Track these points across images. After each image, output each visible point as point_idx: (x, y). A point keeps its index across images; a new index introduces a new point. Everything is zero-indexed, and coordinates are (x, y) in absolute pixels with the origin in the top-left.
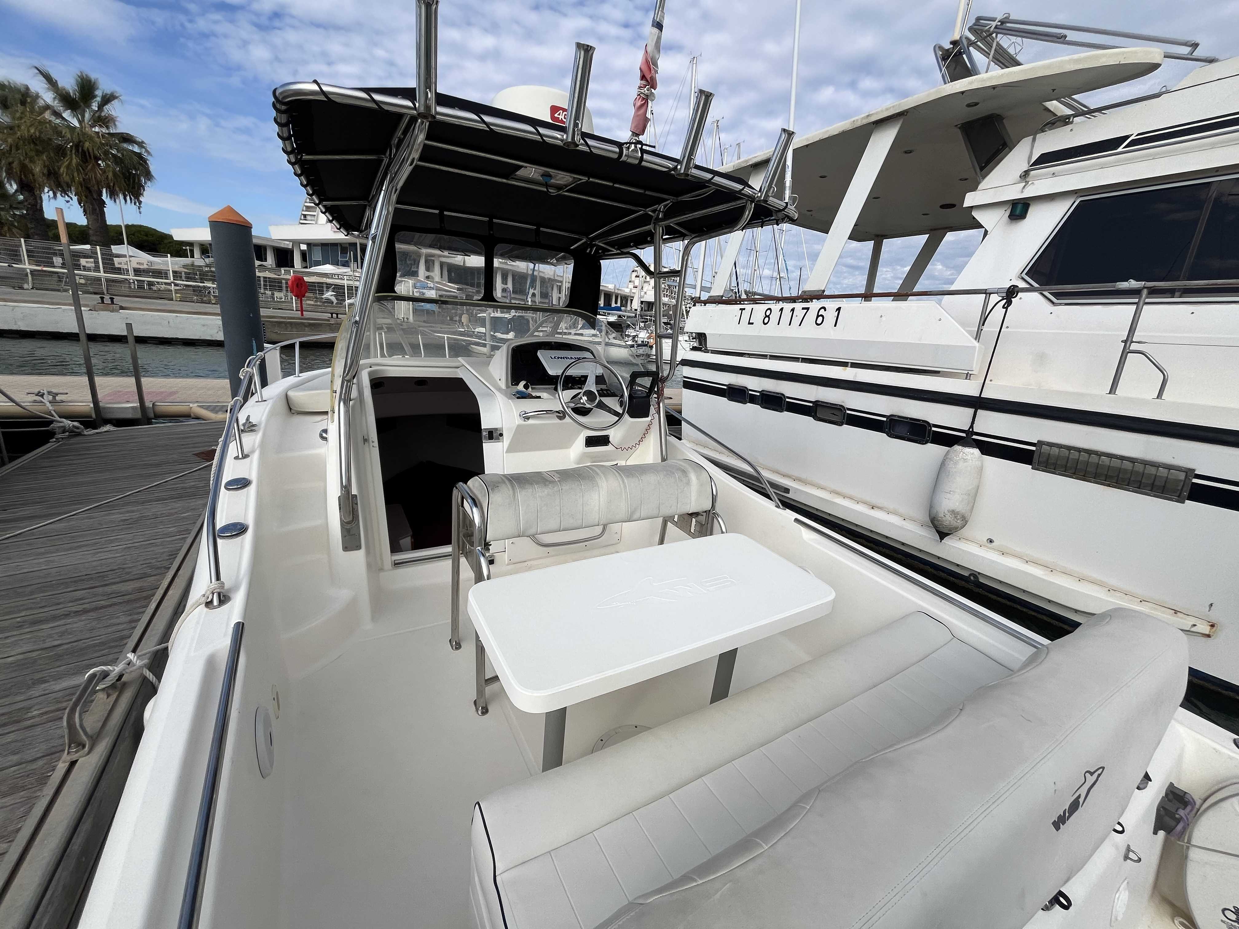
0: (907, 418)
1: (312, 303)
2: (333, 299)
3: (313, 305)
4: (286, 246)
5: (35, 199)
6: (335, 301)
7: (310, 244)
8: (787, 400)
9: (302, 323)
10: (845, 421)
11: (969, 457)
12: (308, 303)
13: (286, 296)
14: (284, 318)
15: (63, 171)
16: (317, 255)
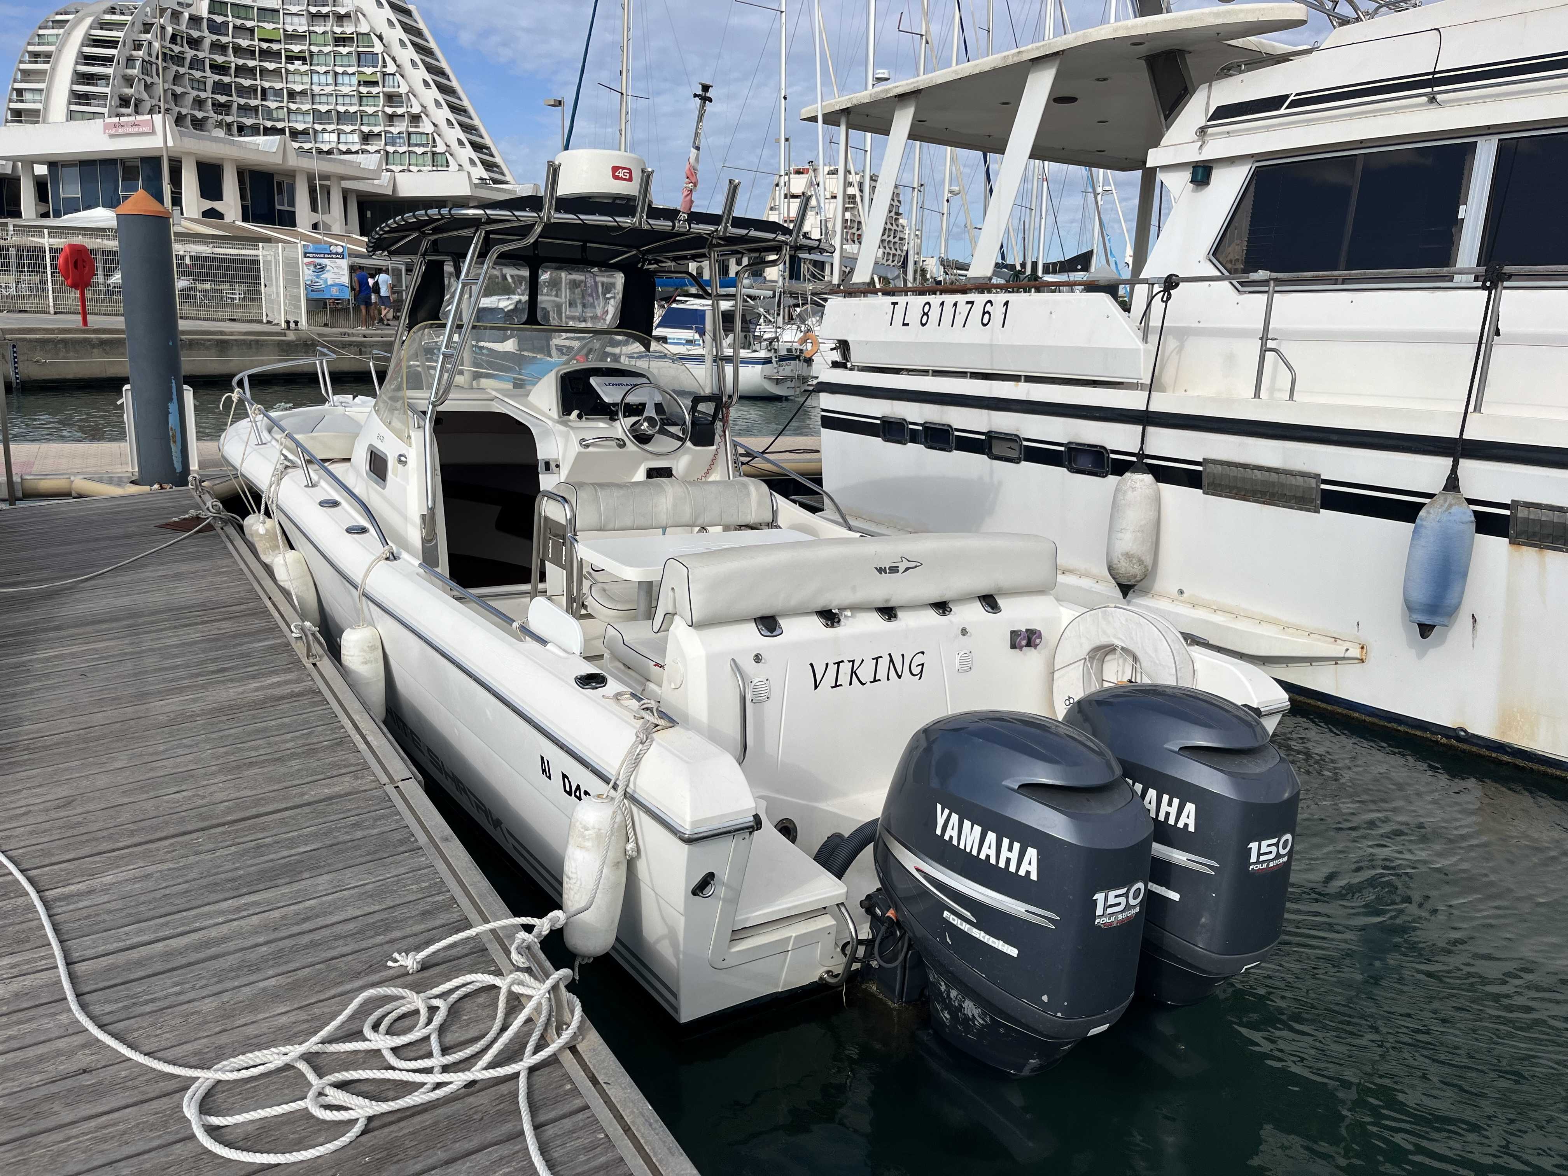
0: (1084, 445)
7: (53, 165)
8: (956, 433)
9: (86, 340)
10: (1022, 456)
11: (1138, 485)
14: (52, 331)
16: (71, 190)
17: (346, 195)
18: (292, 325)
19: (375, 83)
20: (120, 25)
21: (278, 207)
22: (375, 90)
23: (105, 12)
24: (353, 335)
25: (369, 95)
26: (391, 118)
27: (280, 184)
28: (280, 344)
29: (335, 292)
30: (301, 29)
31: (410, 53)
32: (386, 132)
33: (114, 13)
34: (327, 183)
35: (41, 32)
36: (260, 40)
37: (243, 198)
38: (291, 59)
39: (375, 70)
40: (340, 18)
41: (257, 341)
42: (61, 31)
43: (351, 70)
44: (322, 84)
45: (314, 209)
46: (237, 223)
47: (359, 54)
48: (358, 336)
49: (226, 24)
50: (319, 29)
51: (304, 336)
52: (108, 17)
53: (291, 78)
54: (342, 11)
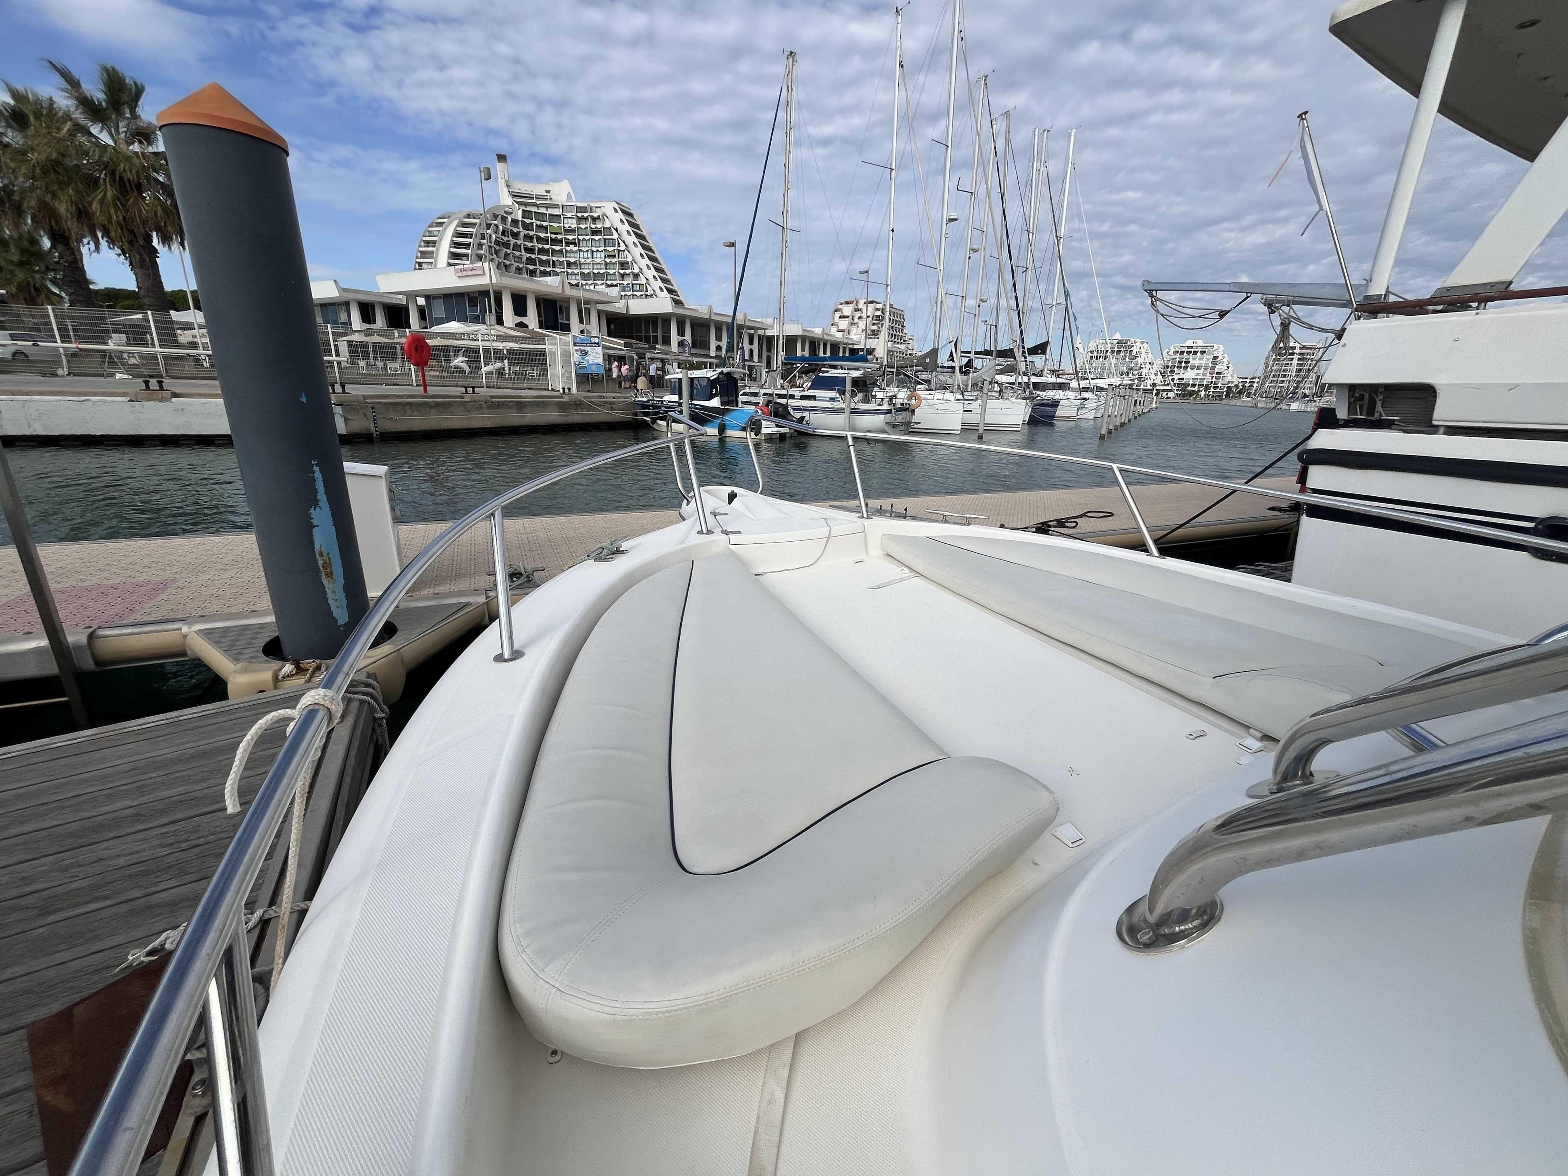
1: (437, 374)
2: (465, 366)
3: (438, 377)
4: (399, 302)
5: (73, 253)
6: (468, 370)
7: (428, 297)
9: (425, 403)
12: (432, 374)
13: (403, 367)
14: (402, 397)
15: (96, 208)
16: (439, 310)
17: (599, 312)
18: (567, 391)
19: (614, 256)
20: (473, 225)
21: (560, 321)
22: (614, 260)
23: (465, 218)
24: (607, 398)
25: (611, 263)
26: (623, 276)
27: (561, 307)
28: (558, 403)
29: (594, 369)
30: (574, 226)
31: (633, 238)
32: (620, 284)
33: (469, 218)
34: (588, 306)
35: (430, 229)
36: (551, 233)
37: (539, 315)
38: (568, 243)
39: (613, 248)
40: (595, 220)
41: (543, 402)
42: (441, 229)
43: (600, 249)
44: (584, 258)
45: (581, 321)
46: (535, 329)
47: (605, 240)
48: (609, 398)
49: (532, 223)
50: (583, 226)
51: (574, 398)
52: (466, 220)
53: (568, 255)
54: (595, 215)
